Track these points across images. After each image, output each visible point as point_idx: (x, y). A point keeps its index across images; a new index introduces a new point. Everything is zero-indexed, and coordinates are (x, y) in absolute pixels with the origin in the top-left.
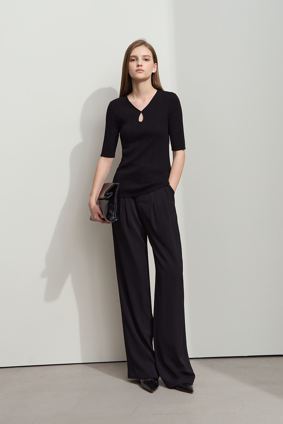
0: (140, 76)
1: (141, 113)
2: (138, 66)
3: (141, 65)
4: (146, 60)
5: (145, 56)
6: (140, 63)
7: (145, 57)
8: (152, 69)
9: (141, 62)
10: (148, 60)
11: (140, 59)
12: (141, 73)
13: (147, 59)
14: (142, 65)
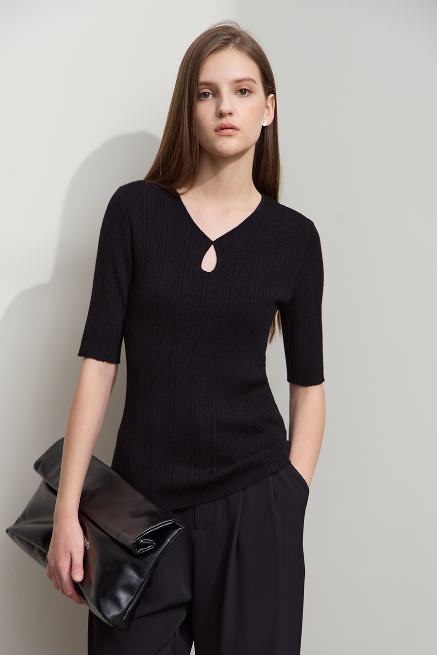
0: (228, 144)
1: (212, 247)
2: (221, 115)
3: (230, 114)
4: (243, 92)
5: (238, 81)
6: (225, 107)
7: (239, 84)
8: (261, 117)
9: (230, 101)
10: (250, 92)
11: (226, 91)
12: (229, 136)
13: (246, 90)
14: (233, 111)
